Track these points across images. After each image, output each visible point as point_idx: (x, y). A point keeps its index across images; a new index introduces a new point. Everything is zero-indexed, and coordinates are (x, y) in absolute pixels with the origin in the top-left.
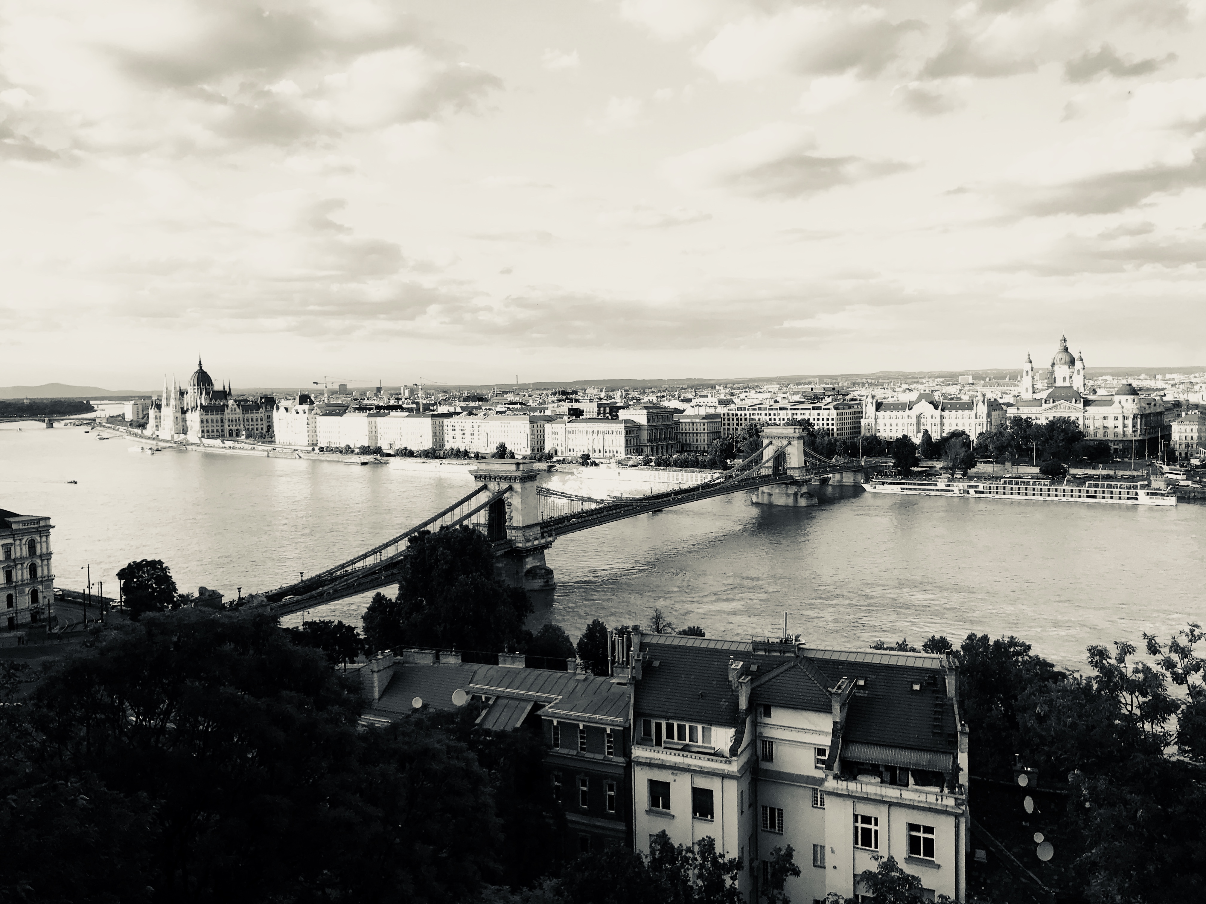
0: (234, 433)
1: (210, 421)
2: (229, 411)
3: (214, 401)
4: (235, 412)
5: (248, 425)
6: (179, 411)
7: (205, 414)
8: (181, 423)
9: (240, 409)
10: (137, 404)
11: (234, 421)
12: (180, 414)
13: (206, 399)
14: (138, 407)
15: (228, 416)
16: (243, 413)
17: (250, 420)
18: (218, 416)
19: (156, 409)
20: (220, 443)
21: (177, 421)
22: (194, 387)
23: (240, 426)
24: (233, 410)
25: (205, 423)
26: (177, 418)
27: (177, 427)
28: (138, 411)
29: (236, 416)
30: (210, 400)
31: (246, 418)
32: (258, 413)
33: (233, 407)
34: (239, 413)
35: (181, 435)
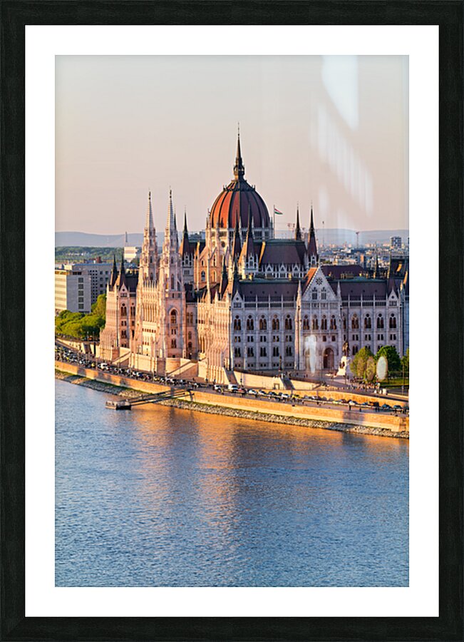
0: (320, 359)
1: (257, 325)
2: (308, 297)
3: (269, 271)
4: (324, 301)
5: (356, 338)
6: (179, 296)
7: (246, 306)
8: (184, 328)
9: (336, 293)
10: (80, 273)
11: (320, 324)
12: (184, 303)
13: (251, 263)
14: (81, 280)
15: (306, 312)
16: (344, 305)
17: (362, 324)
18: (278, 311)
19: (124, 287)
20: (282, 385)
21: (174, 321)
22: (221, 230)
23: (334, 339)
24: (319, 295)
25: (244, 329)
26: (174, 313)
27: (174, 337)
28: (81, 293)
29: (324, 312)
30: (260, 267)
31: (351, 318)
32: (385, 304)
33: (319, 287)
34: (334, 304)
35: (183, 361)
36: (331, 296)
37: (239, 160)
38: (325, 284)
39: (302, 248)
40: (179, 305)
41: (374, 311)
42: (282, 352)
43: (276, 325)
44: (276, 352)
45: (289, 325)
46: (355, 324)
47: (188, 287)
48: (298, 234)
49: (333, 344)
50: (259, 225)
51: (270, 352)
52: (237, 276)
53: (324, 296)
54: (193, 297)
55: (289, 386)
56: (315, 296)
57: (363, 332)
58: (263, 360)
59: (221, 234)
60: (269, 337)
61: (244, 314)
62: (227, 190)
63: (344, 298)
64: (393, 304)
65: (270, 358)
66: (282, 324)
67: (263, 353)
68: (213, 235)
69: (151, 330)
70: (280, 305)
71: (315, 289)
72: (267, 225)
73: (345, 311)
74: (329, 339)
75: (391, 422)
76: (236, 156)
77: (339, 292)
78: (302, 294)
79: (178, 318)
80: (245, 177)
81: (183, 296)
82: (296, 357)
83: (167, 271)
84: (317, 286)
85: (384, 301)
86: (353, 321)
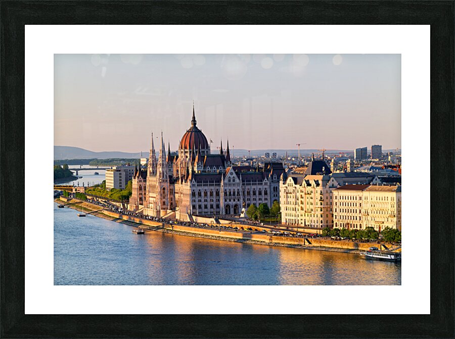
0: (232, 210)
1: (203, 194)
2: (226, 181)
3: (208, 169)
4: (234, 183)
5: (249, 200)
6: (167, 181)
7: (197, 185)
8: (169, 196)
9: (239, 179)
10: (120, 171)
11: (232, 193)
12: (169, 184)
13: (200, 166)
14: (120, 174)
15: (226, 188)
16: (243, 184)
17: (252, 193)
18: (212, 188)
19: (140, 177)
20: (215, 222)
21: (164, 192)
22: (186, 150)
23: (238, 200)
24: (232, 180)
25: (197, 196)
26: (164, 189)
27: (164, 200)
28: (120, 180)
29: (234, 188)
30: (204, 167)
31: (246, 190)
32: (262, 184)
33: (232, 176)
34: (238, 184)
35: (169, 211)
36: (237, 180)
37: (194, 118)
38: (234, 175)
39: (223, 159)
40: (167, 185)
41: (257, 187)
42: (215, 207)
43: (211, 194)
44: (212, 207)
45: (218, 194)
46: (249, 193)
47: (171, 177)
48: (222, 152)
49: (238, 202)
50: (203, 148)
51: (209, 206)
52: (193, 171)
53: (234, 181)
54: (173, 181)
55: (218, 222)
56: (229, 181)
57: (252, 197)
58: (206, 210)
59: (186, 152)
60: (209, 200)
61: (197, 189)
62: (188, 131)
63: (243, 181)
64: (266, 184)
65: (209, 209)
66: (214, 194)
67: (206, 207)
68: (182, 152)
69: (153, 197)
70: (213, 185)
71: (230, 177)
72: (207, 148)
73: (243, 187)
74: (236, 200)
75: (265, 238)
76: (192, 116)
77: (241, 178)
78: (224, 180)
79: (166, 191)
80: (197, 126)
81: (168, 181)
82: (221, 209)
83: (161, 170)
84: (231, 176)
85: (261, 183)
86: (247, 192)
